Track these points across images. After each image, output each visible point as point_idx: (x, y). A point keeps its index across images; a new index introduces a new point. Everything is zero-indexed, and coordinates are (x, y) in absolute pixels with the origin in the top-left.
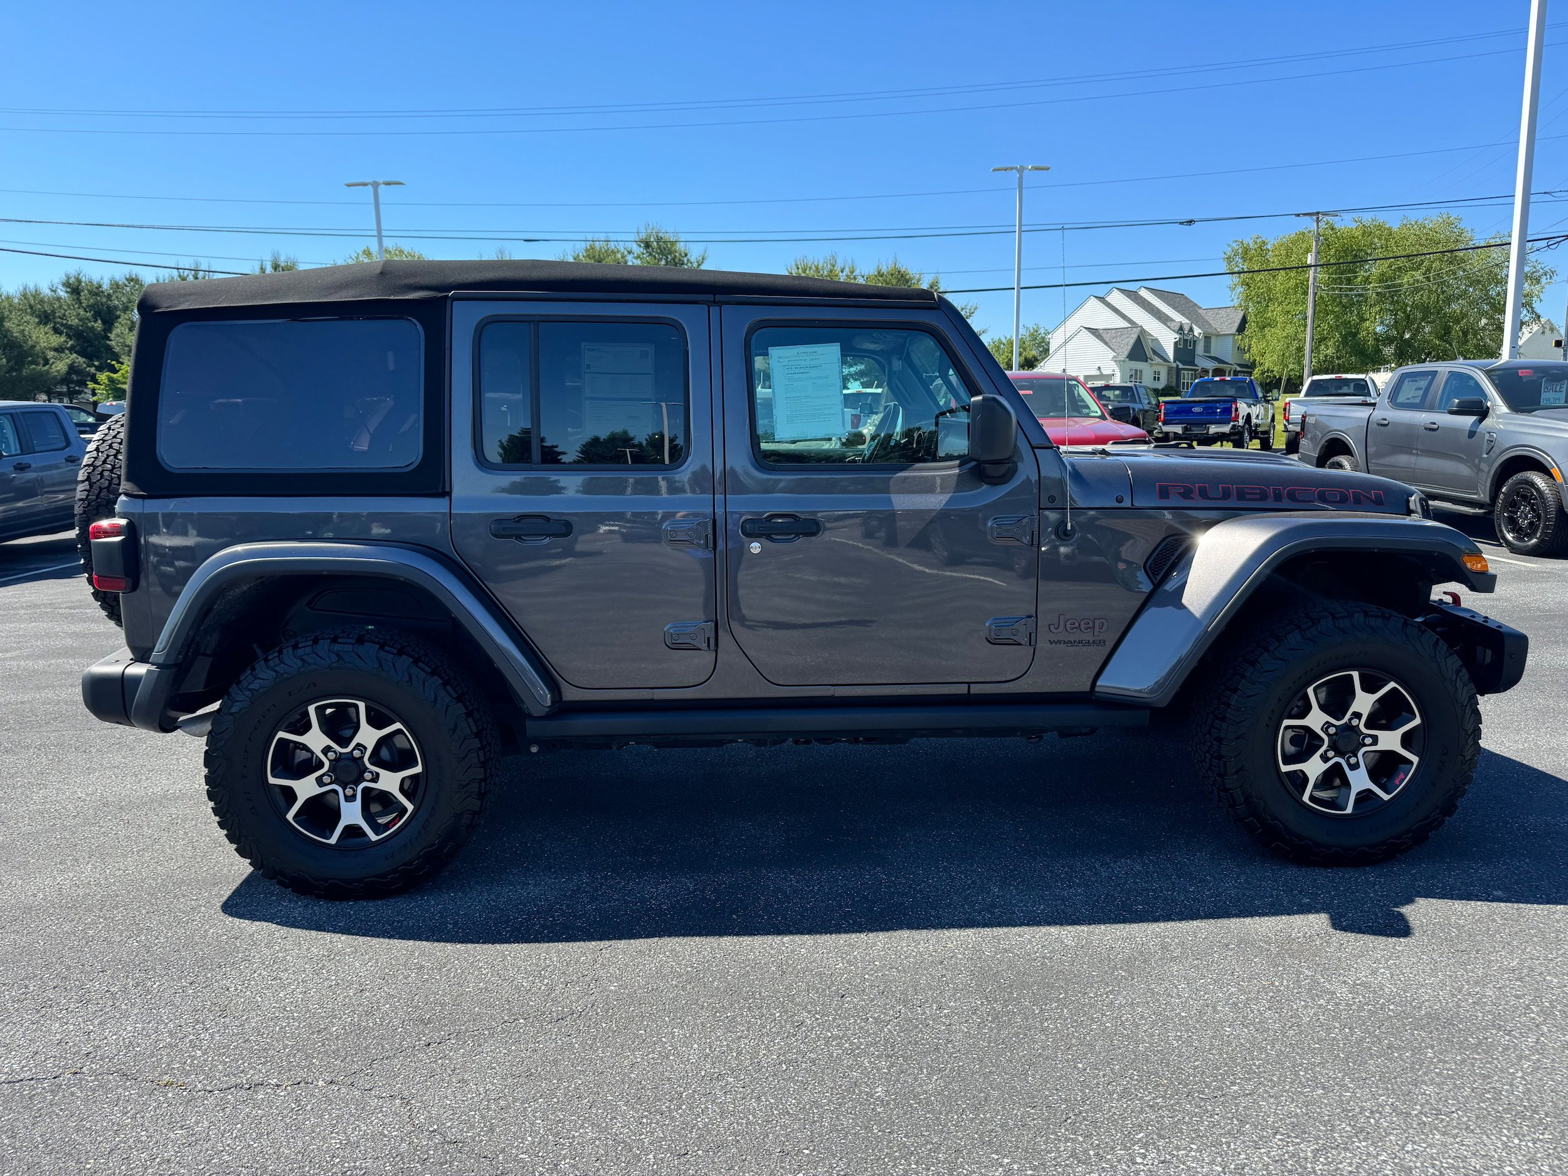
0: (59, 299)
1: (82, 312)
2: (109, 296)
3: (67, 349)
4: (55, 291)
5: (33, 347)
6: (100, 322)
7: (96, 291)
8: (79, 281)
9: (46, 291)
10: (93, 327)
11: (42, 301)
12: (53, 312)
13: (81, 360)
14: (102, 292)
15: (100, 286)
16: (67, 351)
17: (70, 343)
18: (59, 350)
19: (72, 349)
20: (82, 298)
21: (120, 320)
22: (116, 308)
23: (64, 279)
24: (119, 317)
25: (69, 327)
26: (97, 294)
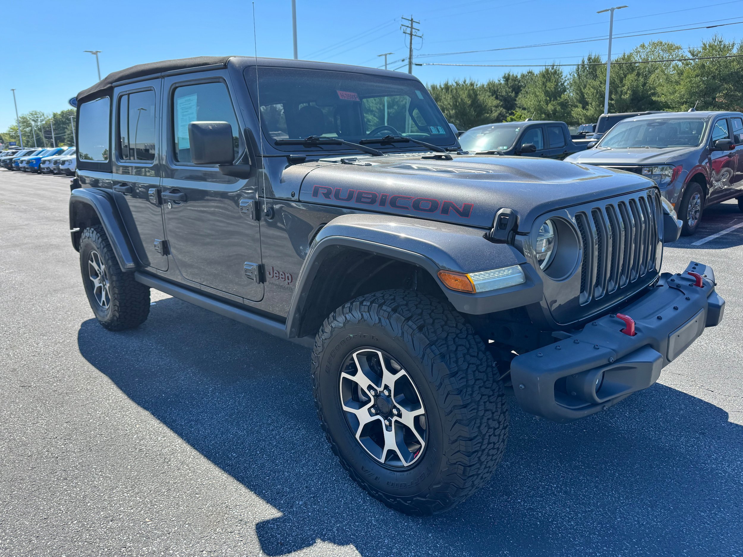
0: (501, 84)
1: (507, 89)
2: (519, 82)
3: (500, 106)
4: (499, 81)
5: (486, 106)
6: (514, 93)
7: (515, 79)
8: (509, 75)
9: (497, 82)
10: (511, 95)
11: (494, 86)
12: (498, 90)
13: (504, 110)
14: (517, 79)
15: (517, 77)
16: (499, 107)
17: (501, 103)
18: (497, 107)
19: (501, 106)
20: (509, 83)
21: (521, 92)
22: (521, 86)
23: (504, 75)
24: (521, 90)
25: (502, 96)
26: (515, 81)
